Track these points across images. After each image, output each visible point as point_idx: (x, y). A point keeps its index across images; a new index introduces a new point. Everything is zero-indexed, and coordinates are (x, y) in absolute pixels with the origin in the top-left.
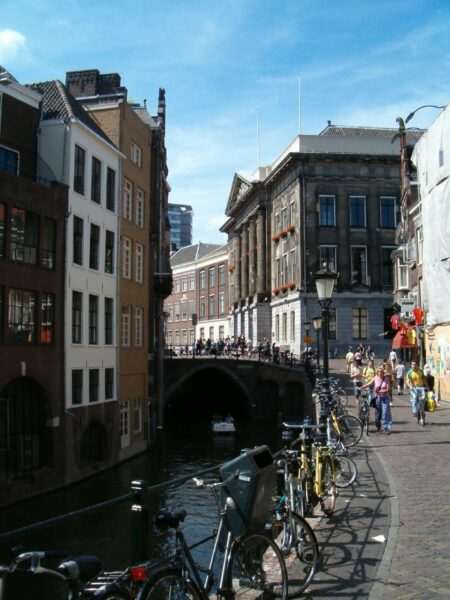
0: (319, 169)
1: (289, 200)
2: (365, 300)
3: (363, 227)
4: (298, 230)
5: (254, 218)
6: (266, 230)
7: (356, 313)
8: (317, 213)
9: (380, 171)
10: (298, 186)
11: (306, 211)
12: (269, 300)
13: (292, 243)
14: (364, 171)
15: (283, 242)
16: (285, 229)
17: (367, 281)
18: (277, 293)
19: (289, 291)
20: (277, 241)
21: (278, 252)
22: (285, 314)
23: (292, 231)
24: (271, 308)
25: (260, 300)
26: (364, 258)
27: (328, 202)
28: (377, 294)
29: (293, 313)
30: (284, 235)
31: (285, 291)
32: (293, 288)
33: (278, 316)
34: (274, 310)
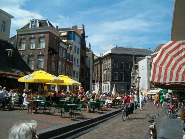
0: (115, 57)
1: (108, 62)
2: (123, 83)
3: (123, 69)
4: (110, 69)
5: (98, 64)
6: (101, 67)
7: (121, 86)
8: (114, 66)
9: (127, 57)
10: (110, 60)
11: (112, 65)
12: (102, 83)
13: (108, 71)
14: (124, 57)
15: (106, 71)
17: (124, 80)
18: (104, 81)
19: (107, 81)
20: (104, 70)
21: (104, 72)
22: (106, 86)
23: (109, 69)
24: (102, 84)
25: (100, 82)
26: (123, 75)
27: (116, 63)
28: (125, 82)
29: (108, 86)
30: (106, 69)
31: (106, 81)
32: (108, 81)
33: (104, 86)
34: (103, 85)
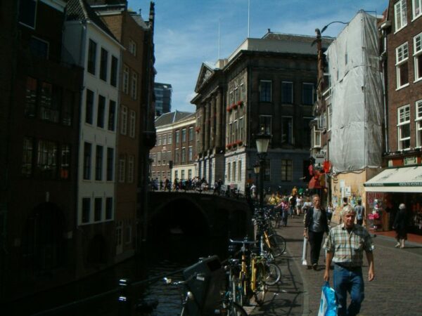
0: (261, 62)
1: (240, 83)
2: (291, 154)
3: (290, 103)
4: (245, 104)
5: (215, 94)
6: (223, 103)
7: (284, 163)
8: (259, 93)
9: (303, 65)
10: (246, 74)
11: (251, 91)
12: (224, 153)
13: (241, 113)
14: (292, 65)
15: (234, 112)
16: (236, 103)
17: (293, 141)
18: (229, 148)
19: (238, 147)
20: (230, 111)
21: (231, 119)
22: (235, 163)
23: (241, 104)
24: (225, 157)
25: (218, 152)
26: (291, 125)
27: (266, 86)
28: (299, 150)
29: (240, 162)
30: (235, 108)
31: (235, 146)
32: (240, 144)
33: (229, 164)
34: (227, 160)
